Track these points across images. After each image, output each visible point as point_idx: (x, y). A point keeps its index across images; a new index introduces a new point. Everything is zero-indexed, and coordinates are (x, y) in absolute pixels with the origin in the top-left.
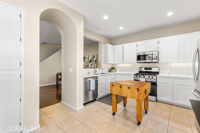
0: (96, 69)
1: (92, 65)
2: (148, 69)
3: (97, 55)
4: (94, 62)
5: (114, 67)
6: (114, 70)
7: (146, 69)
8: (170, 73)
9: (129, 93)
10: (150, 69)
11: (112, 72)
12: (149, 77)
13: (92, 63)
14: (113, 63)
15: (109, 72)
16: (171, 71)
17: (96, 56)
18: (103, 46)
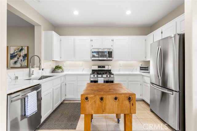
0: (32, 69)
1: (15, 62)
2: (102, 68)
3: (28, 47)
4: (21, 58)
5: (60, 65)
6: (60, 70)
7: (99, 67)
8: (119, 71)
9: (117, 106)
10: (104, 67)
11: (56, 72)
12: (107, 76)
13: (16, 59)
14: (58, 60)
15: (52, 72)
16: (120, 69)
17: (26, 48)
18: (43, 33)
